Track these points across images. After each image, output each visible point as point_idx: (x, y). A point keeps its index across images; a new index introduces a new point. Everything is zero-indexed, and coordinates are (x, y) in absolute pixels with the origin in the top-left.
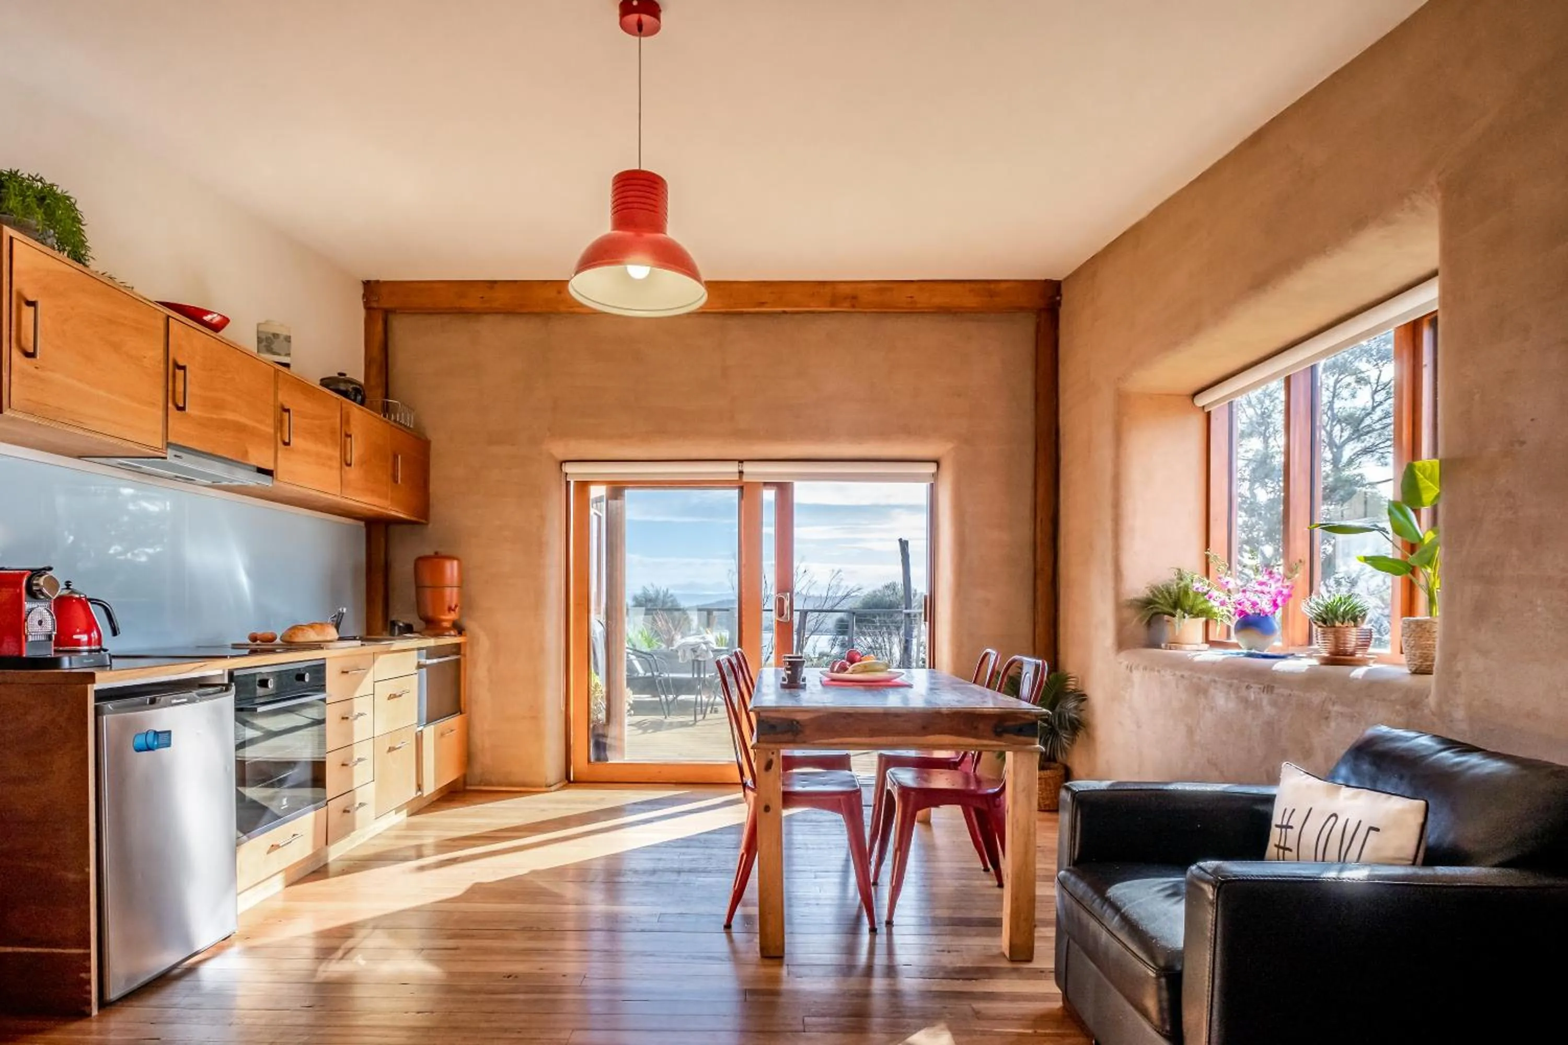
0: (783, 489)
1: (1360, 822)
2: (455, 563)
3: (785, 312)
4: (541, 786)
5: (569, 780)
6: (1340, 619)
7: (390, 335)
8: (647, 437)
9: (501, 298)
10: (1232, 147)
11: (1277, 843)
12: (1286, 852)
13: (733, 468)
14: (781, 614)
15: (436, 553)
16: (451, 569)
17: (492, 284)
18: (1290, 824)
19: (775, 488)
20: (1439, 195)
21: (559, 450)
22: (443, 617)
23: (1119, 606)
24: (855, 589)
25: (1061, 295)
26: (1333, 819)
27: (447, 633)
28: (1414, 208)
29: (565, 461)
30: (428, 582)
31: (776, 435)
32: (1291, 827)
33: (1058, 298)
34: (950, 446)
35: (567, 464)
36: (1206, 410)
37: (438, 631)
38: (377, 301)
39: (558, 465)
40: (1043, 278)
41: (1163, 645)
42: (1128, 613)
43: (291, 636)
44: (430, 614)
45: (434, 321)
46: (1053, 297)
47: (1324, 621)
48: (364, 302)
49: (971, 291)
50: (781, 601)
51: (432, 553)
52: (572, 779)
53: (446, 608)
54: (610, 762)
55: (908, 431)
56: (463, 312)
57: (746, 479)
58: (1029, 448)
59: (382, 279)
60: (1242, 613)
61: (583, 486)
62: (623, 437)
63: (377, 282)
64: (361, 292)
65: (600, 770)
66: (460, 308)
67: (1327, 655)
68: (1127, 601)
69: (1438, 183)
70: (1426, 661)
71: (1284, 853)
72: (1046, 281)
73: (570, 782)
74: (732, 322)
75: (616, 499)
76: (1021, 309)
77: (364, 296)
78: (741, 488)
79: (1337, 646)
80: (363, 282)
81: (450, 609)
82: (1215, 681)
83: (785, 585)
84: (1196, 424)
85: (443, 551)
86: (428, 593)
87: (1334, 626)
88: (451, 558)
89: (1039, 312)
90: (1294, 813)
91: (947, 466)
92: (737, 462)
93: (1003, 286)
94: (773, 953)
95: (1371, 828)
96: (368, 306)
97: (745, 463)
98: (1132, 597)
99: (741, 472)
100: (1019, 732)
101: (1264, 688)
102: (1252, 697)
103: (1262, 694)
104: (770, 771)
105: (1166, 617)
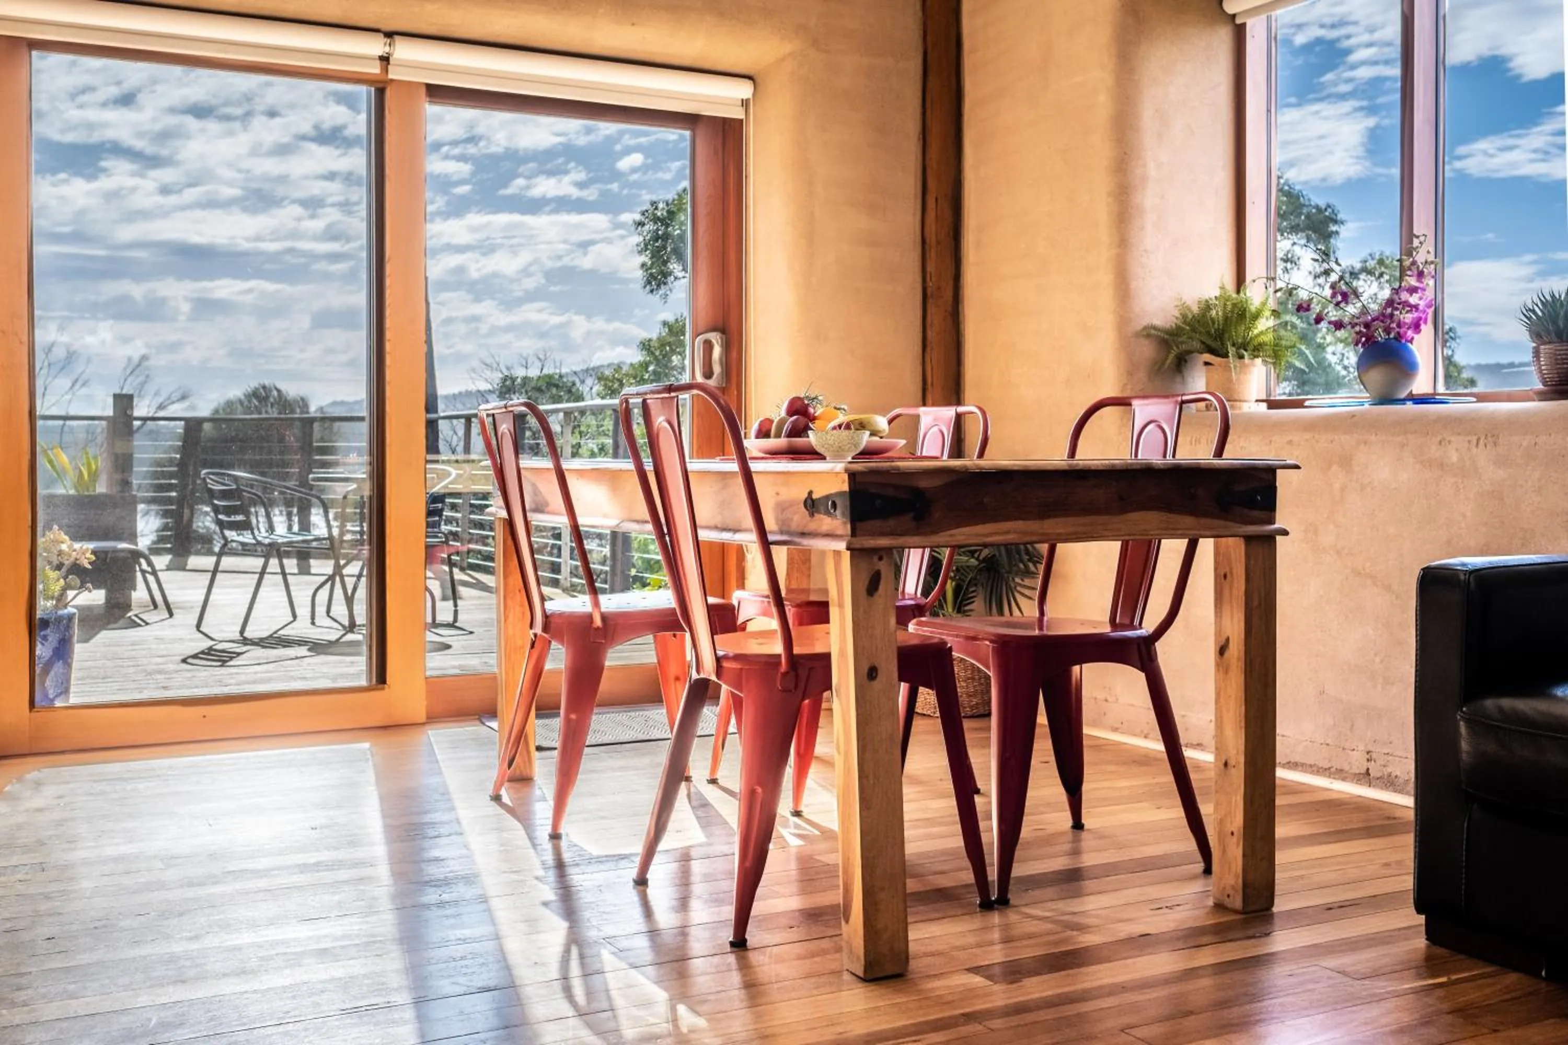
13: (375, 46)
23: (1125, 340)
36: (1239, 21)
47: (1558, 333)
55: (717, 9)
57: (392, 73)
91: (769, 86)
92: (383, 36)
97: (397, 37)
98: (1145, 322)
99: (385, 60)
100: (1252, 504)
101: (1478, 440)
102: (1454, 458)
103: (1474, 450)
104: (876, 595)
105: (1207, 357)
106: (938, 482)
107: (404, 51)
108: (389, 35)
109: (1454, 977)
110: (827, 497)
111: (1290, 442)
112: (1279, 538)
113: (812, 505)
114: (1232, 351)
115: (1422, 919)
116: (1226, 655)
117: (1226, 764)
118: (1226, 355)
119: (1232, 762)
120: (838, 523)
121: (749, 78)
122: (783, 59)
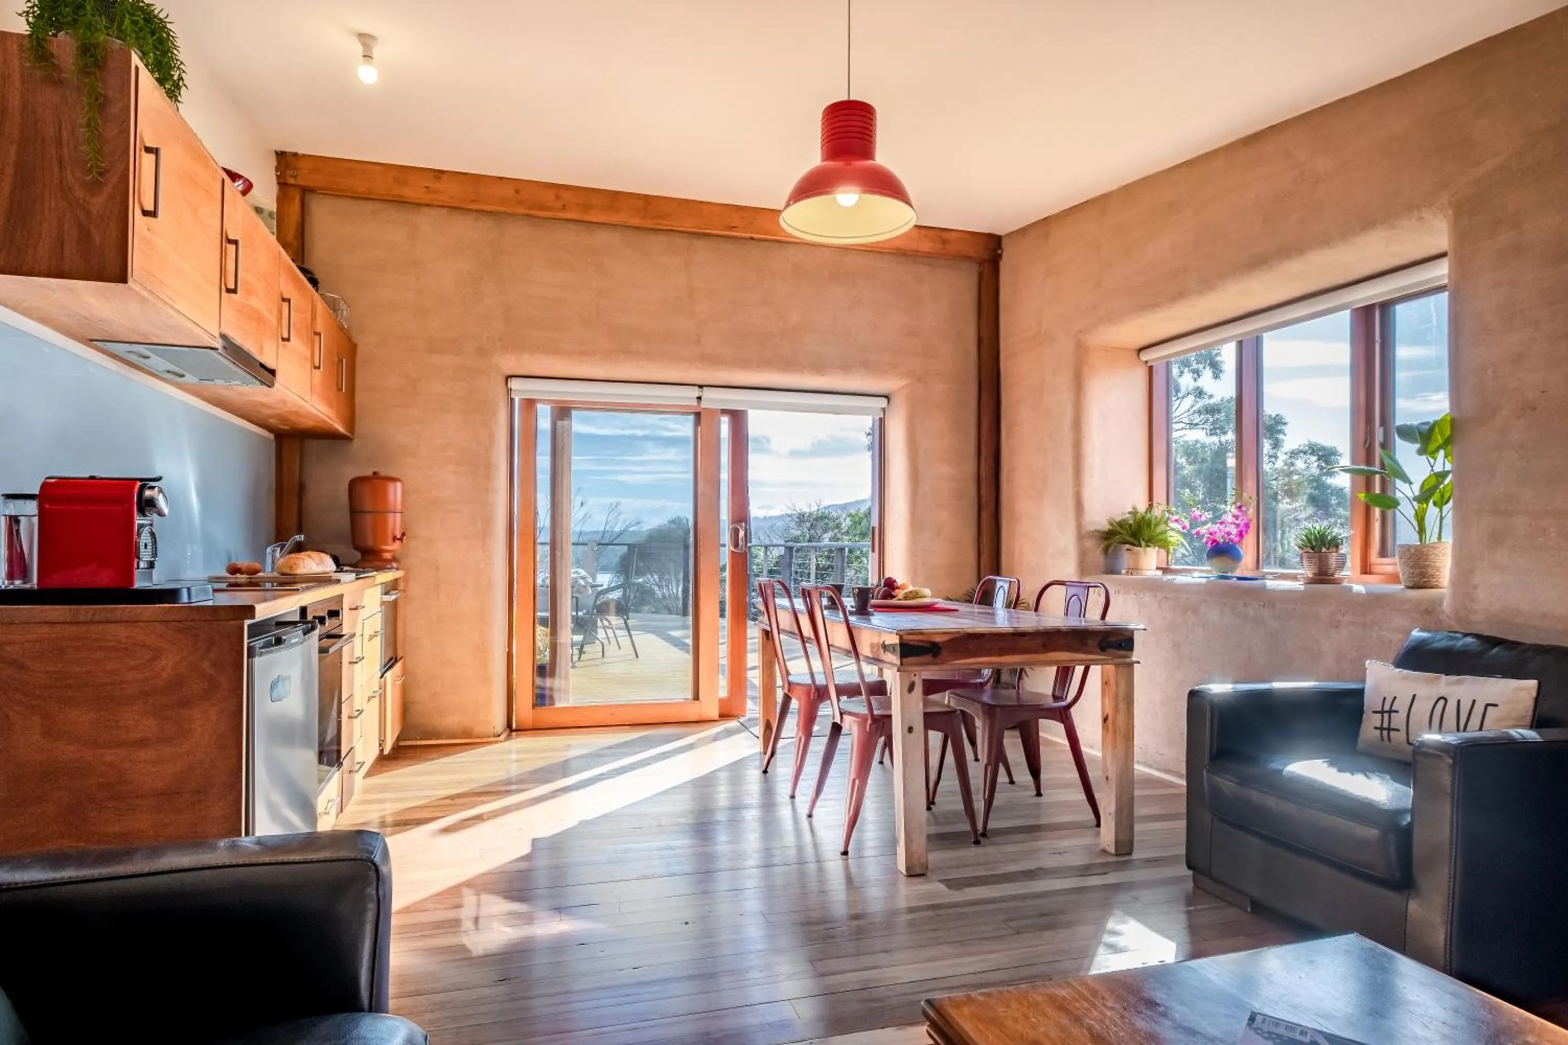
0: (737, 418)
1: (1474, 701)
2: (399, 485)
3: (752, 239)
4: (488, 737)
5: (512, 729)
6: (1327, 546)
7: (307, 217)
8: (608, 355)
9: (448, 192)
10: (1225, 143)
11: (1379, 725)
12: (1392, 733)
13: (695, 392)
14: (736, 545)
15: (375, 473)
16: (395, 493)
17: (439, 174)
18: (1393, 708)
19: (729, 416)
20: (1450, 212)
21: (509, 363)
22: (385, 547)
23: (1081, 536)
24: (633, 523)
25: (1002, 249)
26: (1442, 702)
27: (389, 566)
28: (1421, 219)
29: (511, 377)
30: (368, 507)
31: (745, 364)
32: (1397, 712)
33: (1000, 251)
34: (903, 382)
35: (513, 379)
36: (1149, 364)
37: (377, 563)
38: (295, 177)
39: (504, 379)
40: (987, 232)
41: (1124, 571)
42: (1090, 543)
43: (291, 567)
44: (370, 543)
45: (369, 206)
46: (995, 250)
47: (1313, 548)
48: (278, 177)
49: (927, 236)
50: (736, 532)
51: (369, 473)
52: (514, 726)
53: (390, 538)
54: (558, 705)
55: (866, 366)
56: (401, 202)
57: (704, 405)
58: (973, 388)
59: (300, 152)
60: (1214, 541)
61: (530, 404)
62: (583, 354)
63: (295, 155)
64: (274, 163)
65: (546, 715)
66: (400, 196)
67: (1311, 576)
68: (1088, 532)
69: (1450, 203)
70: (1424, 578)
71: (1389, 735)
72: (989, 235)
73: (512, 731)
74: (699, 243)
75: (562, 419)
76: (967, 258)
77: (277, 169)
78: (698, 415)
79: (1320, 568)
80: (276, 152)
81: (395, 538)
82: (1205, 601)
83: (741, 516)
84: (1139, 377)
85: (383, 472)
86: (368, 519)
87: (1320, 552)
88: (394, 480)
89: (981, 263)
90: (1396, 700)
91: (896, 401)
92: (697, 387)
93: (954, 235)
94: (918, 871)
95: (1487, 705)
96: (282, 181)
97: (705, 388)
98: (1092, 528)
99: (699, 398)
100: (1120, 647)
101: (1265, 604)
102: (1251, 613)
103: (1262, 610)
104: (913, 693)
105: (1127, 546)
106: (946, 638)
107: (707, 394)
108: (701, 387)
109: (1199, 907)
110: (890, 645)
111: (1166, 598)
112: (1135, 665)
113: (885, 647)
114: (1143, 543)
115: (1190, 873)
116: (1107, 722)
117: (1107, 778)
118: (1140, 546)
119: (1110, 777)
120: (894, 659)
121: (886, 397)
122: (903, 387)
